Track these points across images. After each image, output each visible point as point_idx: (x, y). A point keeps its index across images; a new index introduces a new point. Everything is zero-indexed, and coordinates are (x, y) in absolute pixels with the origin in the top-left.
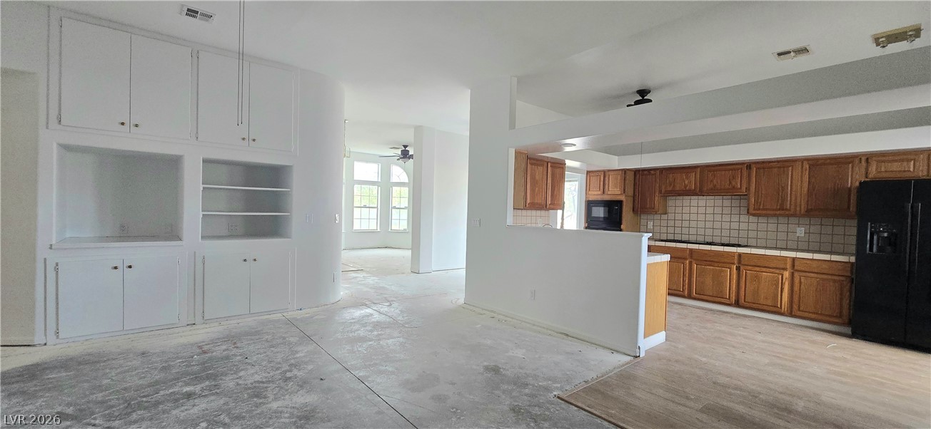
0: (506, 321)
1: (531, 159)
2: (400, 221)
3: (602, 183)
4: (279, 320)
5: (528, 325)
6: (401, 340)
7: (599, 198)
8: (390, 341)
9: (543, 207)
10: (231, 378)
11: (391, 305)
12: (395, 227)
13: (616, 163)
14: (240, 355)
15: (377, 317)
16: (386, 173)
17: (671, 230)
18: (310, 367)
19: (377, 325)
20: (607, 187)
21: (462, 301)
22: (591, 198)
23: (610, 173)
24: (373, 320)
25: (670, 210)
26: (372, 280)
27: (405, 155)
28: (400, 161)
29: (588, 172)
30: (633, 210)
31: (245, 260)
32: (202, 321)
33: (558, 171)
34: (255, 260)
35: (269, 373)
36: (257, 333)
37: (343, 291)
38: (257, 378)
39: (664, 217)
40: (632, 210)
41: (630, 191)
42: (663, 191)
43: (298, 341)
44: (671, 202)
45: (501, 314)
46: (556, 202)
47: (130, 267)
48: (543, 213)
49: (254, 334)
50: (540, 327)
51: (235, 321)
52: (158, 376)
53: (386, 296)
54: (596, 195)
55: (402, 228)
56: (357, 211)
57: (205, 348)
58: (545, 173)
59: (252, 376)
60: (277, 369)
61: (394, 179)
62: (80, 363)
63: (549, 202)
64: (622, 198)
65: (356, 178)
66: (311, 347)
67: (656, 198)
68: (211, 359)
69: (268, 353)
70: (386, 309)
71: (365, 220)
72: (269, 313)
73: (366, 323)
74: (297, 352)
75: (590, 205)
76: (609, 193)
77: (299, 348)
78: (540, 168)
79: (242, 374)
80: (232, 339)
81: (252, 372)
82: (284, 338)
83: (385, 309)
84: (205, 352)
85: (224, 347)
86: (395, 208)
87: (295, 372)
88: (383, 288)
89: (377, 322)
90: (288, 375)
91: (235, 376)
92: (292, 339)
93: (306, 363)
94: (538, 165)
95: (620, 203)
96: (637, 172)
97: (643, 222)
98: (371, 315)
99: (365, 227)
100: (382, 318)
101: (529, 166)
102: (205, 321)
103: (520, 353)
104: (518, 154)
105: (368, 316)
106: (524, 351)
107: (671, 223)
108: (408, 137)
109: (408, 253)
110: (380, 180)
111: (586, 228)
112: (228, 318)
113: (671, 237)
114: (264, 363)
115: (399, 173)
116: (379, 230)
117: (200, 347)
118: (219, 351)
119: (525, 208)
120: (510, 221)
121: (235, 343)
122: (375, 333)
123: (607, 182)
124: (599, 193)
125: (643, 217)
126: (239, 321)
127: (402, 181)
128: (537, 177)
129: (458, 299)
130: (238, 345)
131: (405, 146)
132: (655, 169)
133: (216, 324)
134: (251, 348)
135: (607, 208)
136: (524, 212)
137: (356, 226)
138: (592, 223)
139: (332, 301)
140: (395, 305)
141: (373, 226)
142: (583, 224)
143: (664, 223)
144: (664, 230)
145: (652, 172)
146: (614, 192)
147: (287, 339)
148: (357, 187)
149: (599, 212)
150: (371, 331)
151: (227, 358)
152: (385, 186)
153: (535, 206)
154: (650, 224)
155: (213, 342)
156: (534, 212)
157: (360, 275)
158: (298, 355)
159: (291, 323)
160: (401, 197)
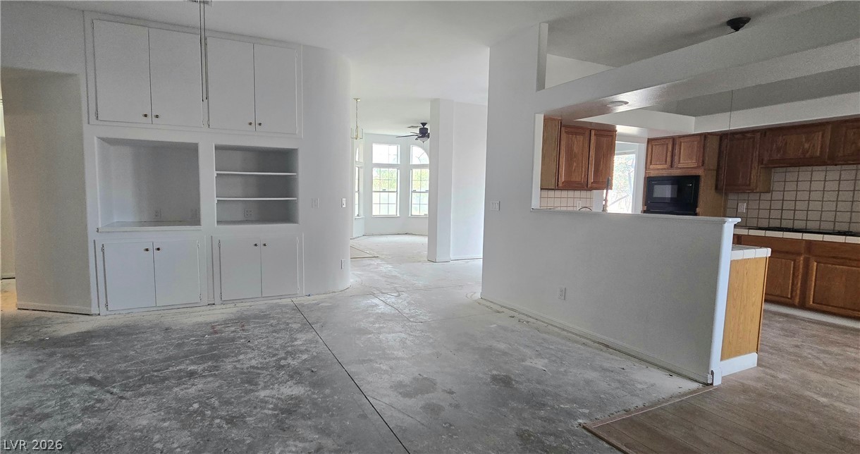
0: (528, 322)
1: (566, 126)
2: (420, 206)
3: (669, 154)
4: (285, 306)
5: (556, 329)
6: (403, 335)
7: (665, 173)
8: (390, 336)
9: (584, 186)
10: (231, 360)
11: (399, 295)
12: (415, 212)
13: (690, 125)
14: (245, 338)
15: (382, 308)
16: (405, 154)
17: (776, 214)
18: (305, 357)
19: (381, 317)
20: (676, 158)
21: (478, 296)
22: (653, 174)
23: (682, 140)
24: (378, 311)
25: (777, 186)
26: (386, 268)
27: (424, 133)
28: (419, 140)
29: (650, 141)
30: (716, 188)
31: (256, 245)
32: (221, 302)
33: (604, 140)
34: (265, 245)
35: (265, 359)
36: (265, 316)
37: (352, 278)
38: (254, 363)
39: (768, 196)
40: (714, 188)
41: (712, 161)
42: (766, 159)
43: (300, 328)
44: (777, 175)
45: (524, 314)
46: (602, 180)
47: (158, 249)
48: (584, 193)
49: (262, 317)
50: (573, 333)
51: (249, 304)
52: (172, 351)
53: (396, 285)
54: (660, 169)
55: (422, 214)
56: (375, 197)
57: (218, 328)
58: (586, 145)
59: (250, 360)
60: (274, 355)
61: (415, 161)
62: (119, 334)
63: (591, 180)
64: (700, 172)
65: (375, 161)
66: (310, 336)
67: (754, 172)
68: (219, 339)
69: (270, 338)
70: (393, 300)
71: (385, 205)
72: (280, 297)
73: (370, 314)
74: (296, 339)
75: (650, 183)
76: (680, 166)
77: (299, 336)
78: (580, 138)
79: (241, 357)
80: (241, 321)
81: (251, 356)
82: (288, 324)
83: (391, 299)
84: (216, 332)
85: (233, 329)
86: (415, 191)
87: (290, 361)
88: (395, 277)
89: (382, 313)
90: (283, 362)
91: (235, 359)
92: (295, 326)
93: (302, 352)
94: (576, 134)
95: (696, 179)
96: (723, 136)
97: (731, 203)
98: (377, 305)
99: (384, 212)
100: (387, 310)
101: (564, 136)
102: (224, 303)
103: (540, 364)
104: (548, 120)
105: (373, 306)
106: (546, 361)
107: (778, 205)
108: (424, 113)
109: (425, 240)
110: (399, 163)
111: (645, 212)
112: (242, 300)
113: (776, 224)
114: (263, 348)
115: (419, 154)
116: (398, 215)
117: (213, 327)
118: (228, 332)
119: (557, 188)
120: (535, 203)
121: (243, 326)
122: (377, 325)
123: (677, 151)
124: (665, 166)
125: (732, 197)
126: (252, 304)
127: (422, 163)
128: (576, 149)
129: (475, 293)
130: (246, 327)
131: (424, 124)
132: (753, 131)
133: (232, 305)
134: (256, 331)
135: (676, 187)
136: (558, 193)
137: (376, 212)
138: (652, 204)
139: (341, 289)
140: (404, 295)
141: (393, 211)
142: (640, 207)
143: (765, 205)
144: (764, 214)
145: (749, 135)
146: (686, 163)
147: (290, 325)
148: (375, 172)
149: (665, 192)
150: (374, 323)
151: (233, 340)
152: (405, 168)
153: (570, 186)
154: (743, 207)
155: (226, 323)
156: (571, 193)
157: (375, 262)
158: (296, 343)
159: (297, 309)
160: (421, 180)
